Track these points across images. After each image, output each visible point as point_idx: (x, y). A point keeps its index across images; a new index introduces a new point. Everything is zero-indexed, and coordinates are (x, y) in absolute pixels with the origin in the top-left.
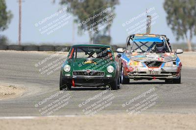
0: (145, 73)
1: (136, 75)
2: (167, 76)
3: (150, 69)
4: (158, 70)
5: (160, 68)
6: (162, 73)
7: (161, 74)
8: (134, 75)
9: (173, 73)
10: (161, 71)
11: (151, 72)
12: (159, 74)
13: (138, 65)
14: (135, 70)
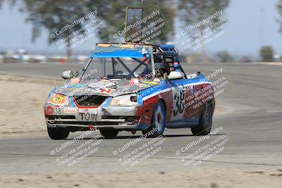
0: (73, 117)
1: (60, 122)
2: (117, 123)
3: (82, 110)
4: (95, 111)
5: (100, 108)
6: (103, 117)
7: (103, 120)
8: (56, 122)
9: (127, 118)
10: (102, 113)
11: (84, 116)
12: (99, 119)
13: (62, 102)
14: (55, 113)
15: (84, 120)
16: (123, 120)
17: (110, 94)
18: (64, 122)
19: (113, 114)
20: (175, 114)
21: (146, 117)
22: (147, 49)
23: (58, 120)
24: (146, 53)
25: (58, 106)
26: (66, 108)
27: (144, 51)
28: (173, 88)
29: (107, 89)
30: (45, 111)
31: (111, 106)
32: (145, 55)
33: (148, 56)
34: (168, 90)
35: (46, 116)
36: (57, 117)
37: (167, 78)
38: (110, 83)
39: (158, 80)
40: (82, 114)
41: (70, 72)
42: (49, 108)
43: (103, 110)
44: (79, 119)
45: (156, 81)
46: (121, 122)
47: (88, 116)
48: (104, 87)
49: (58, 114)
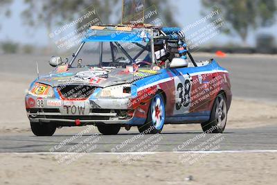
0: (57, 110)
1: (43, 116)
2: (108, 118)
3: (67, 103)
4: (83, 104)
5: (87, 101)
6: (94, 110)
7: (91, 114)
8: (38, 116)
9: (118, 112)
10: (90, 106)
11: (70, 109)
12: (87, 113)
13: (46, 94)
14: (38, 105)
15: (70, 114)
16: (115, 114)
17: (99, 84)
18: (47, 117)
19: (103, 107)
20: (178, 108)
21: (141, 111)
22: (146, 33)
23: (41, 114)
24: (146, 36)
25: (40, 98)
26: (49, 101)
27: (143, 35)
28: (176, 78)
29: (97, 79)
30: (26, 104)
31: (101, 97)
32: (144, 39)
33: (147, 40)
34: (169, 79)
35: (28, 109)
36: (40, 110)
37: (168, 67)
38: (101, 72)
39: (159, 68)
40: (67, 107)
41: (59, 58)
42: (31, 99)
43: (92, 102)
44: (64, 112)
45: (156, 69)
46: (113, 117)
47: (74, 109)
48: (93, 76)
49: (41, 107)
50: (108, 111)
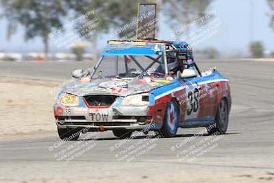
0: (83, 117)
1: (70, 123)
2: (129, 124)
3: (92, 111)
4: (106, 112)
5: (110, 108)
6: (114, 117)
7: (114, 120)
8: (66, 123)
9: (139, 118)
10: (113, 114)
11: (94, 116)
12: (110, 120)
13: (72, 103)
14: (65, 113)
15: (95, 121)
16: (135, 120)
17: (121, 94)
18: (74, 123)
19: (124, 114)
20: (189, 113)
21: (158, 117)
22: (159, 47)
23: (69, 121)
24: (159, 50)
25: (68, 107)
26: (76, 109)
27: (156, 49)
28: (187, 87)
29: (118, 89)
30: (55, 112)
31: (122, 106)
32: (157, 53)
33: (160, 53)
34: (181, 88)
35: (56, 117)
36: (67, 118)
37: (180, 77)
38: (121, 82)
39: (172, 79)
40: (92, 114)
41: (80, 71)
42: (59, 108)
43: (114, 110)
44: (89, 119)
45: (169, 79)
46: (133, 123)
47: (98, 116)
48: (115, 86)
49: (68, 115)
50: (129, 117)
